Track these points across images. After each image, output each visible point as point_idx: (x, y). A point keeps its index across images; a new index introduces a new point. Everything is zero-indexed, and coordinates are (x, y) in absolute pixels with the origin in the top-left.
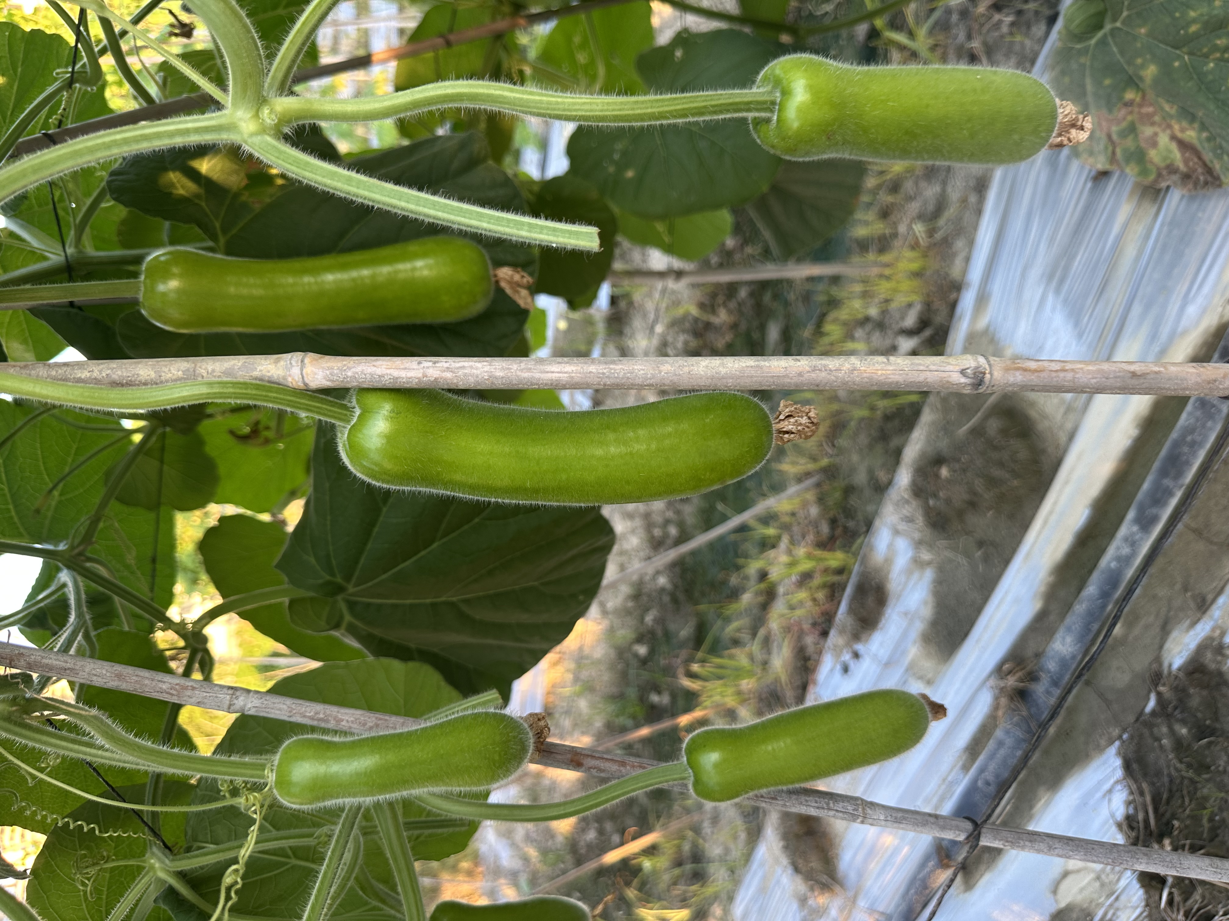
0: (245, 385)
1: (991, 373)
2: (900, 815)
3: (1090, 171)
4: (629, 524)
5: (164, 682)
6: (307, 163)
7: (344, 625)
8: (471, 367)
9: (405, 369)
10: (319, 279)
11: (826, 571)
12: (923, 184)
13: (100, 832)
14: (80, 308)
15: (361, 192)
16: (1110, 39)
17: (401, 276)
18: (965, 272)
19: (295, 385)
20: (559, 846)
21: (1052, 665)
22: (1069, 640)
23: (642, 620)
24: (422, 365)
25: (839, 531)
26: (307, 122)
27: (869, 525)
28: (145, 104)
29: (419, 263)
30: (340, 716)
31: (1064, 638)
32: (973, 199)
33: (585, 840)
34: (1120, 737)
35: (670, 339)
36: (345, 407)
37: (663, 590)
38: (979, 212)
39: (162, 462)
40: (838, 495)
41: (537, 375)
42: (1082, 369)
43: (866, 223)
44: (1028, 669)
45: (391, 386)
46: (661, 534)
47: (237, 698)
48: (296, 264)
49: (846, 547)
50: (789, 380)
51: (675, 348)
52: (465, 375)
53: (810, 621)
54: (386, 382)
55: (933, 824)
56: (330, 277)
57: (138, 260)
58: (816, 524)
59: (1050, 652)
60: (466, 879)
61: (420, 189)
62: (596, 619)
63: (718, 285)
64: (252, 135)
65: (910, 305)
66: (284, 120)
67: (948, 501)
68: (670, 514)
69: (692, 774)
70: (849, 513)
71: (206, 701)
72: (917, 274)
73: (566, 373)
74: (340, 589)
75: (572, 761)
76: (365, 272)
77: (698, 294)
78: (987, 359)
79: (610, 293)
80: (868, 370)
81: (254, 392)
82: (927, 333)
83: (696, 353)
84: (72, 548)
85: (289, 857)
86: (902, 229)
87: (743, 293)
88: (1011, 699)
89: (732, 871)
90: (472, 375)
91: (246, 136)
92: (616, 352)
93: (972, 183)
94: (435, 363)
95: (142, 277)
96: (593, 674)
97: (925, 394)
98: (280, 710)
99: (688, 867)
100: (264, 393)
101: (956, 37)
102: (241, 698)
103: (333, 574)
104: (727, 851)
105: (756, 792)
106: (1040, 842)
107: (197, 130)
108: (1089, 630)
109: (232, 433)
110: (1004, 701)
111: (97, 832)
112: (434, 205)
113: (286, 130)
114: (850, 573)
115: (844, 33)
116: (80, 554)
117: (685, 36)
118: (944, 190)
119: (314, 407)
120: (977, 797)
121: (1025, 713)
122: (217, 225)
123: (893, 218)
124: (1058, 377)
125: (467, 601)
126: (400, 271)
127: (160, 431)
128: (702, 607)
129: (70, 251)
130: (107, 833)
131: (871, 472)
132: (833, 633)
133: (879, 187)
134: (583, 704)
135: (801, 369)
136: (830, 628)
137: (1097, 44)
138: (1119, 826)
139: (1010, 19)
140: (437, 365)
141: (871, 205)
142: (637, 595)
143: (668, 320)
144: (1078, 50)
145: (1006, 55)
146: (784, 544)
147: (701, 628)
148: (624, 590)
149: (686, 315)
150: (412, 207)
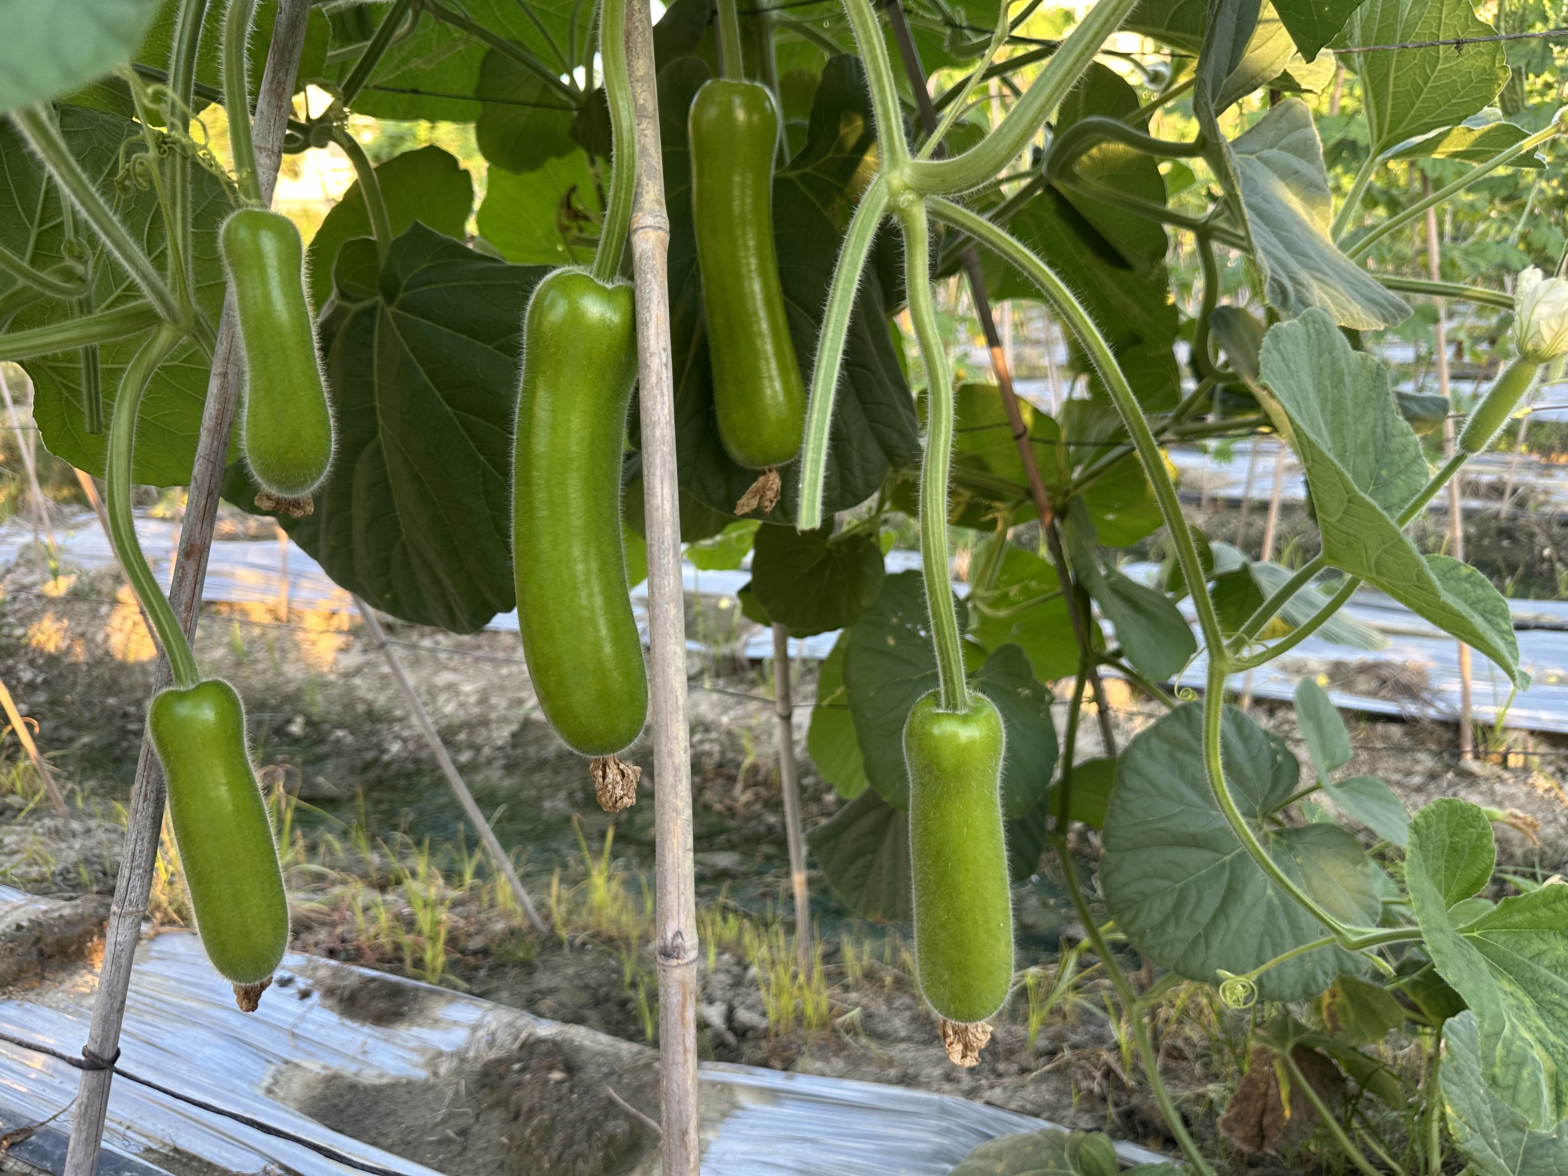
0: (632, 167)
1: (679, 965)
2: (124, 961)
4: (473, 699)
5: (286, 75)
6: (864, 240)
7: (344, 304)
8: (663, 403)
9: (658, 334)
10: (754, 275)
11: (418, 948)
12: (907, 1015)
14: (711, 22)
15: (839, 293)
17: (763, 364)
18: (805, 1072)
19: (634, 220)
23: (340, 726)
25: (472, 960)
26: (904, 239)
28: (934, 103)
29: (778, 385)
32: (893, 1072)
35: (714, 735)
36: (612, 274)
38: (878, 1080)
39: (536, 105)
40: (521, 954)
43: (859, 959)
45: (638, 319)
46: (460, 742)
47: (268, 156)
48: (769, 251)
49: (452, 966)
51: (702, 743)
52: (655, 397)
53: (348, 935)
54: (642, 315)
56: (757, 287)
57: (767, 80)
58: (482, 929)
61: (845, 352)
63: (780, 789)
64: (888, 183)
65: (764, 1014)
66: (905, 215)
67: (519, 1085)
68: (487, 752)
70: (497, 970)
72: (800, 1018)
74: (390, 298)
75: (192, 546)
76: (765, 326)
77: (767, 764)
78: (694, 961)
80: (677, 830)
81: (625, 176)
82: (730, 1038)
83: (696, 767)
85: (41, 224)
86: (854, 996)
87: (772, 819)
90: (655, 403)
91: (886, 176)
92: (693, 671)
93: (911, 1071)
94: (666, 365)
95: (746, 82)
96: (260, 666)
97: (655, 1044)
101: (1074, 1032)
102: (267, 162)
103: (408, 288)
107: (889, 129)
109: (573, 189)
112: (831, 366)
113: (895, 219)
114: (418, 978)
115: (1074, 912)
117: (1047, 697)
118: (903, 1040)
119: (612, 241)
122: (808, 170)
123: (867, 985)
125: (378, 452)
126: (768, 363)
127: (573, 104)
128: (360, 802)
129: (775, 14)
131: (551, 991)
132: (333, 962)
133: (903, 967)
134: (219, 653)
136: (340, 959)
139: (1097, 1089)
140: (664, 368)
141: (880, 958)
142: (372, 716)
143: (734, 728)
144: (1062, 1157)
145: (1057, 1091)
146: (454, 894)
147: (330, 802)
148: (381, 700)
149: (742, 751)
150: (828, 344)
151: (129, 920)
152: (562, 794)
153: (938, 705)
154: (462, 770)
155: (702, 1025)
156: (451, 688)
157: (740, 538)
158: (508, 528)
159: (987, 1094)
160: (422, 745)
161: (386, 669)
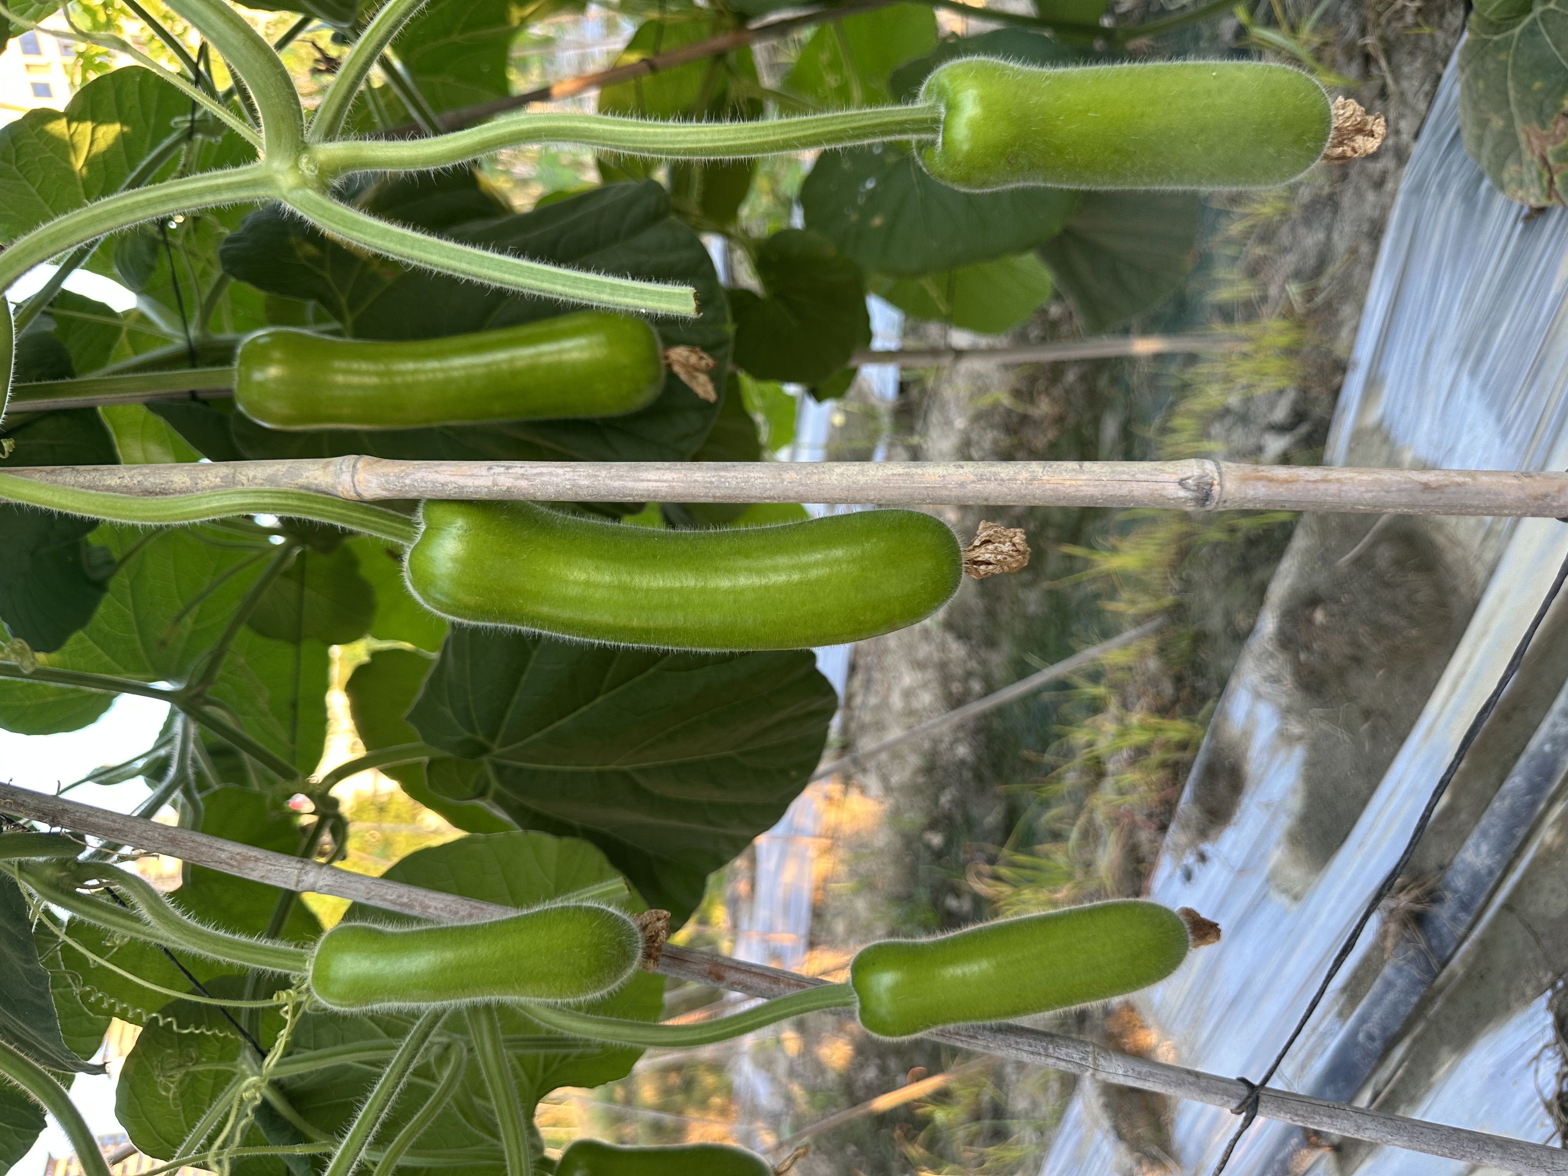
1: (1221, 484)
2: (1145, 1069)
3: (1521, 208)
4: (919, 676)
5: (224, 851)
7: (491, 793)
8: (551, 474)
9: (472, 475)
11: (1166, 746)
12: (1301, 231)
13: (178, 1027)
16: (1541, 26)
17: (545, 360)
18: (1351, 348)
19: (346, 495)
20: (830, 1085)
21: (1460, 882)
22: (1484, 848)
23: (936, 800)
24: (492, 471)
25: (1186, 693)
27: (1223, 684)
29: (568, 344)
30: (427, 901)
31: (1477, 847)
32: (1365, 249)
33: (864, 1081)
34: (1553, 985)
35: (974, 436)
36: (409, 523)
37: (963, 762)
38: (1371, 266)
39: (303, 586)
40: (1184, 644)
41: (630, 484)
42: (1352, 479)
43: (1232, 283)
44: (1429, 885)
45: (456, 497)
46: (961, 690)
47: (306, 873)
49: (1189, 713)
50: (948, 493)
51: (982, 449)
53: (1145, 812)
54: (450, 491)
55: (1192, 1084)
57: (233, 345)
58: (1153, 681)
59: (1458, 864)
60: (720, 1119)
62: (877, 797)
63: (1039, 366)
64: (292, 189)
65: (1280, 393)
66: (329, 170)
68: (973, 664)
69: (857, 998)
70: (1198, 669)
71: (270, 875)
72: (1290, 352)
73: (665, 481)
74: (483, 750)
75: (710, 973)
77: (1011, 378)
78: (1217, 465)
79: (898, 378)
80: (1053, 480)
81: (296, 503)
82: (1304, 429)
83: (1007, 456)
84: (188, 688)
86: (1273, 291)
87: (1071, 376)
88: (1405, 925)
89: (1041, 1131)
90: (551, 484)
91: (285, 192)
93: (1365, 227)
94: (508, 468)
95: (236, 364)
96: (874, 867)
97: (1299, 514)
98: (356, 890)
99: (987, 1123)
100: (308, 505)
101: (1345, 31)
102: (312, 874)
103: (473, 730)
104: (1035, 1105)
105: (940, 1027)
106: (1342, 1119)
108: (1513, 837)
109: (391, 554)
110: (1393, 927)
111: (175, 1027)
113: (335, 183)
114: (1197, 748)
116: (199, 695)
118: (1329, 237)
119: (371, 522)
120: (1357, 1056)
121: (1423, 945)
122: (343, 301)
123: (1263, 276)
124: (1317, 489)
125: (643, 771)
127: (298, 549)
128: (1015, 787)
129: (193, 333)
130: (187, 1028)
131: (1228, 615)
132: (1172, 827)
133: (1247, 234)
134: (861, 905)
135: (963, 478)
136: (1170, 821)
137: (1522, 33)
138: (1548, 1106)
140: (510, 471)
141: (1235, 259)
142: (930, 768)
143: (971, 412)
144: (1496, 43)
145: (1412, 54)
146: (1113, 707)
147: (1012, 815)
148: (914, 761)
149: (995, 406)
150: (475, 269)
151: (1102, 1061)
152: (1023, 594)
153: (933, 143)
154: (990, 689)
155: (1285, 459)
156: (908, 694)
157: (762, 395)
158: (697, 655)
159: (1405, 137)
160: (961, 727)
161: (884, 756)
